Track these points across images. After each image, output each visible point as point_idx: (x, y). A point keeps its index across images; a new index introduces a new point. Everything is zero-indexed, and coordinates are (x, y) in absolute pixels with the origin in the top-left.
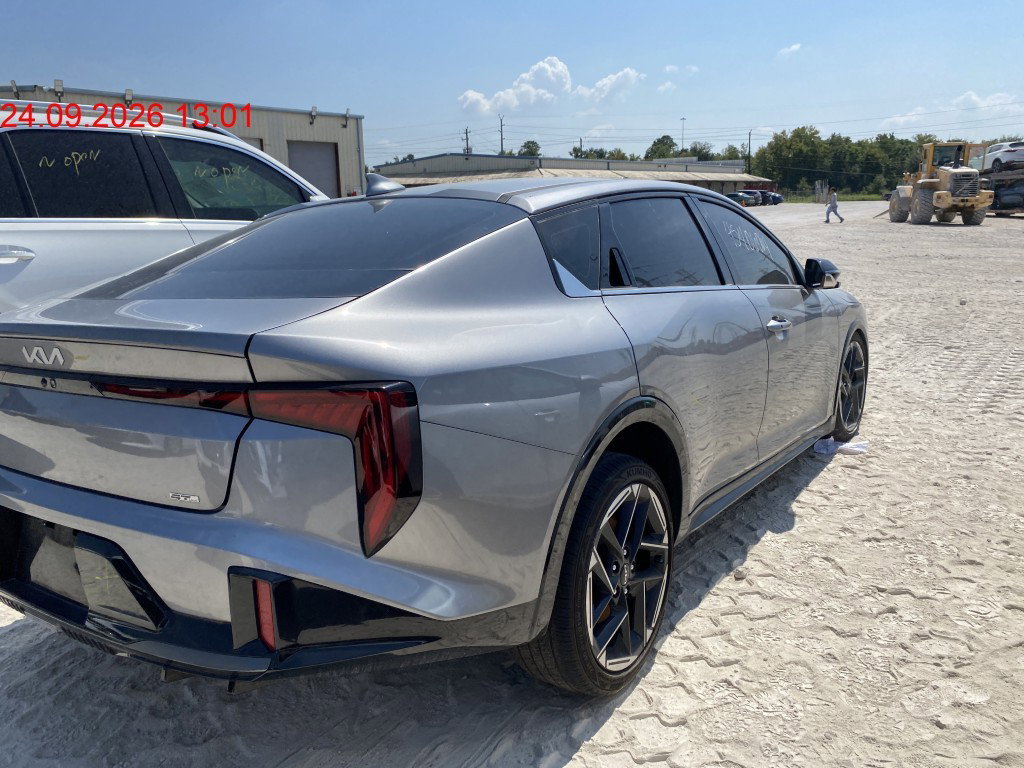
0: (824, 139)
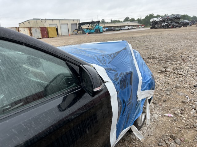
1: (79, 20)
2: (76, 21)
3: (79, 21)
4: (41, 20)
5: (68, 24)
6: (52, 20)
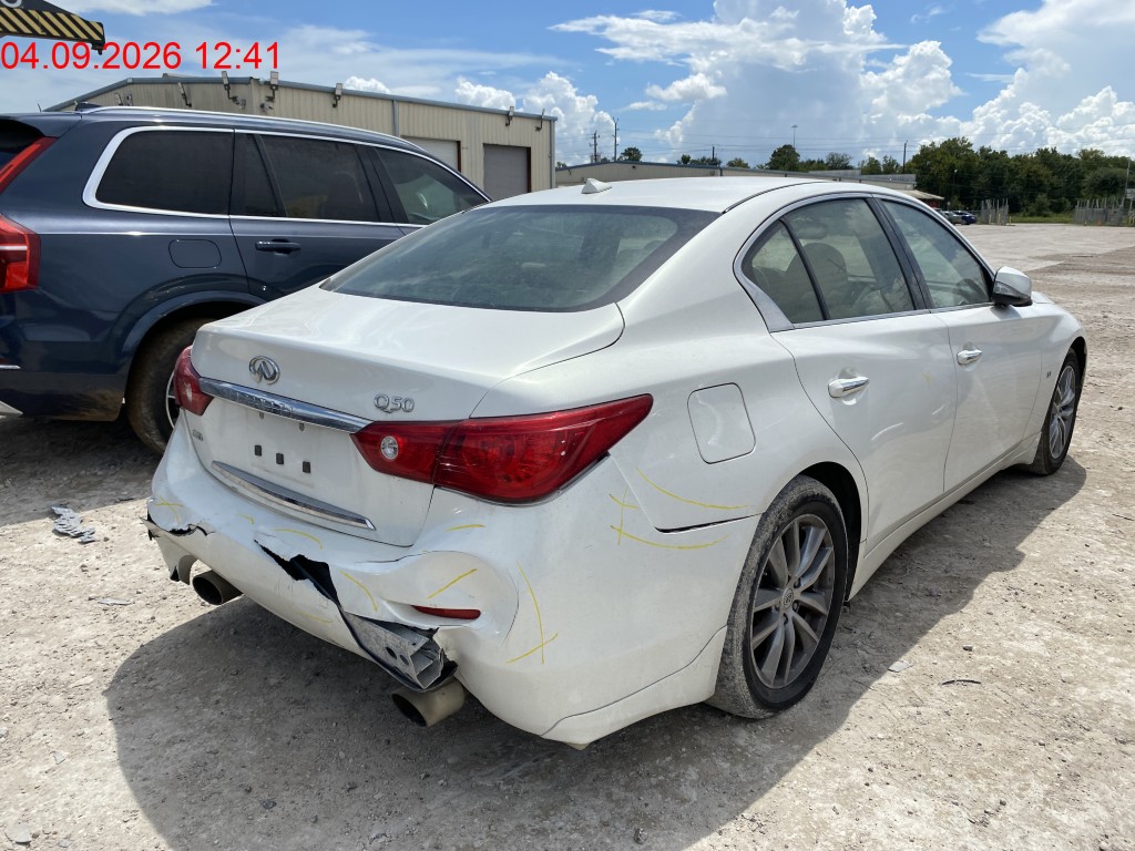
0: (977, 152)
1: (552, 121)
2: (531, 125)
3: (545, 125)
4: (227, 87)
5: (458, 143)
6: (331, 92)
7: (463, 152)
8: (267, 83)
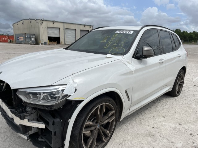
0: (182, 32)
2: (89, 27)
4: (36, 20)
5: (76, 29)
6: (53, 21)
7: (77, 31)
8: (42, 20)
